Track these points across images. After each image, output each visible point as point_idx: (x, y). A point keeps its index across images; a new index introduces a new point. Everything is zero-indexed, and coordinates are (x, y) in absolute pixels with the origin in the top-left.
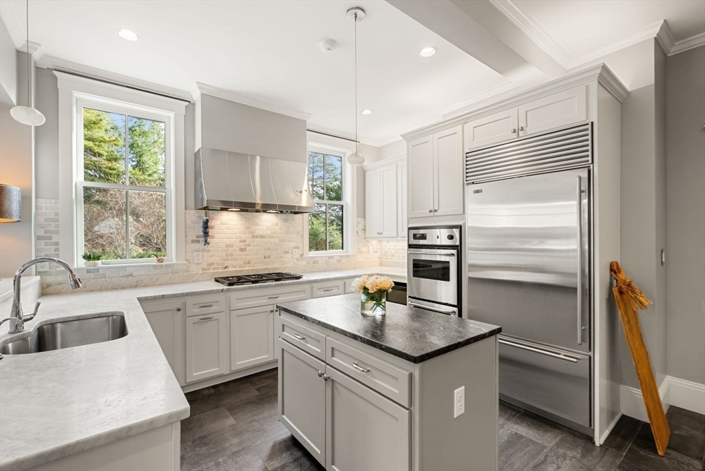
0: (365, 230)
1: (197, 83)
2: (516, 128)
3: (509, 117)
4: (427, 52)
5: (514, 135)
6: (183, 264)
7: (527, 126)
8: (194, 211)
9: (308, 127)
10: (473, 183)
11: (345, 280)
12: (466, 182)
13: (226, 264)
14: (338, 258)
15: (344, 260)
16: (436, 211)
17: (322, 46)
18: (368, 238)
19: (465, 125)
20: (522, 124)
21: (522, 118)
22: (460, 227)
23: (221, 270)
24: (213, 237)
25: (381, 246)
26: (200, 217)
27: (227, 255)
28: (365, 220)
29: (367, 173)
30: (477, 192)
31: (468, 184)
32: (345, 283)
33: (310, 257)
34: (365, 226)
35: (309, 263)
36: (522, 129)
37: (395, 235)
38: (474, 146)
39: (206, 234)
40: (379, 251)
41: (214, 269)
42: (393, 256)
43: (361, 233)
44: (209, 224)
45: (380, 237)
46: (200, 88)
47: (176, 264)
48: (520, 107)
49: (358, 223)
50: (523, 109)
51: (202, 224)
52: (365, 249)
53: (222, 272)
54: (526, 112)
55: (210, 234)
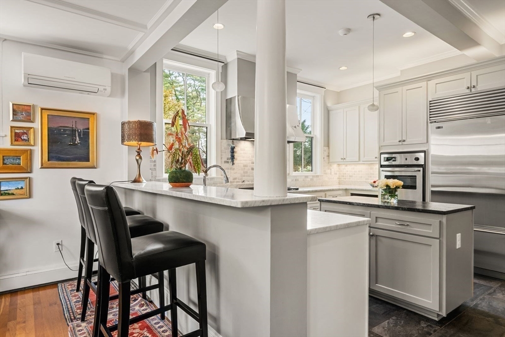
0: (328, 156)
1: (237, 51)
2: (469, 86)
3: (464, 78)
4: (409, 34)
5: (468, 91)
6: (219, 178)
7: (477, 85)
8: (225, 141)
9: (298, 79)
10: (435, 122)
11: (326, 192)
12: (429, 121)
13: (244, 179)
14: (311, 177)
15: (315, 179)
16: (404, 141)
17: (341, 33)
18: (331, 162)
19: (429, 82)
20: (474, 83)
21: (474, 78)
22: (425, 152)
23: (240, 183)
24: (236, 160)
25: (339, 169)
26: (229, 145)
27: (244, 173)
28: (329, 149)
29: (331, 112)
30: (439, 128)
31: (431, 123)
32: (325, 194)
33: (294, 176)
34: (329, 153)
35: (293, 181)
36: (474, 87)
37: (358, 160)
38: (436, 97)
39: (233, 157)
40: (338, 173)
41: (237, 182)
42: (351, 176)
43: (326, 158)
44: (235, 150)
45: (343, 162)
46: (238, 54)
47: (216, 178)
48: (472, 72)
49: (324, 151)
50: (474, 74)
51: (230, 150)
52: (329, 171)
53: (242, 185)
54: (477, 76)
55: (235, 157)
